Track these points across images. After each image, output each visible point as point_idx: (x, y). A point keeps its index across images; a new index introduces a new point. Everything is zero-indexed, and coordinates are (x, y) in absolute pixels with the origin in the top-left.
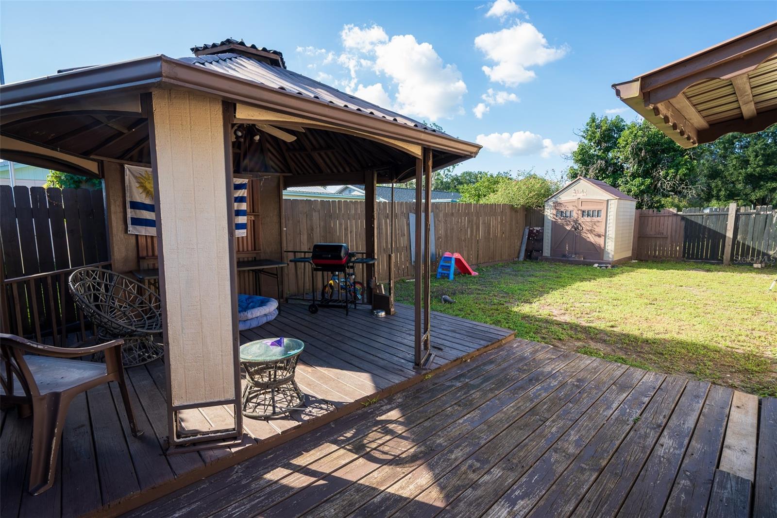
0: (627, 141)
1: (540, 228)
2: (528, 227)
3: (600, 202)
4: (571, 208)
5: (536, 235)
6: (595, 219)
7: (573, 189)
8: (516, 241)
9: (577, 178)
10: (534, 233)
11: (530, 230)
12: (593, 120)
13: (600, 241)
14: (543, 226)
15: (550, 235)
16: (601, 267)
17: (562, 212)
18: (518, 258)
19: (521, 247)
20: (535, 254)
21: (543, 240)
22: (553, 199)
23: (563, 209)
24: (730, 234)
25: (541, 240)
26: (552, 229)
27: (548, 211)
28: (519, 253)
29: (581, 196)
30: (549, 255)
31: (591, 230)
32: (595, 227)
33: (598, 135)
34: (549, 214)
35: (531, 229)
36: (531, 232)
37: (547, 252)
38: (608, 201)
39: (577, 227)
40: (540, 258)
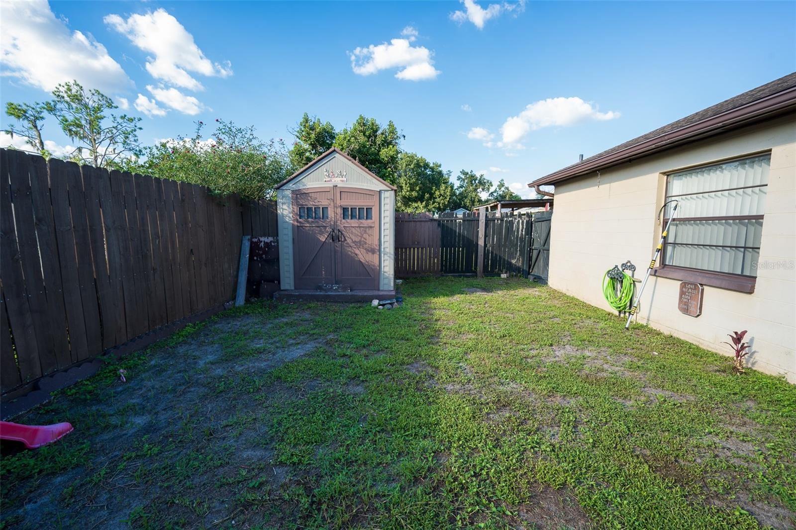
0: (342, 145)
1: (271, 239)
2: (249, 237)
3: (369, 193)
4: (325, 203)
5: (265, 252)
6: (365, 222)
7: (324, 168)
8: (226, 265)
9: (331, 150)
10: (260, 249)
11: (252, 243)
12: (307, 121)
13: (373, 259)
14: (276, 234)
15: (291, 251)
16: (383, 305)
17: (309, 209)
18: (234, 298)
19: (237, 276)
20: (265, 286)
21: (278, 259)
22: (290, 185)
23: (311, 204)
24: (481, 242)
25: (274, 261)
26: (293, 239)
27: (285, 207)
28: (235, 290)
29: (338, 181)
30: (293, 288)
31: (360, 242)
32: (365, 236)
33: (313, 136)
34: (285, 213)
35: (255, 240)
36: (254, 247)
37: (287, 281)
38: (380, 192)
39: (336, 237)
40: (276, 294)
